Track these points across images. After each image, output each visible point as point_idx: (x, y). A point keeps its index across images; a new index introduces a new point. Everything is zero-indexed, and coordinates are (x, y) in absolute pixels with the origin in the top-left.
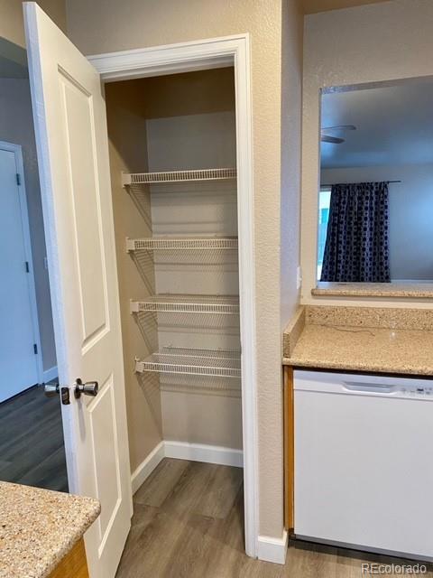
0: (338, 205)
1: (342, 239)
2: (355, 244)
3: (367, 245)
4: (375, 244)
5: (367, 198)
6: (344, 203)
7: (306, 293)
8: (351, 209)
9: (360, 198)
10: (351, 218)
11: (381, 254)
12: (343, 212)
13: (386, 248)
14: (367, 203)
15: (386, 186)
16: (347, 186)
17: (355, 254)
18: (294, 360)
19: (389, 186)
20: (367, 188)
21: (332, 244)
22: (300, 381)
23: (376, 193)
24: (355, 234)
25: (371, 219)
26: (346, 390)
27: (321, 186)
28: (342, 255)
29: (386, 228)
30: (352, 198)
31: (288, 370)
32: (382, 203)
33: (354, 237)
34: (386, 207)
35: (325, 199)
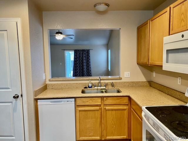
0: (76, 56)
1: (78, 65)
2: (82, 67)
3: (85, 64)
4: (87, 67)
5: (84, 54)
6: (78, 55)
8: (80, 57)
9: (82, 54)
10: (80, 60)
11: (89, 69)
12: (78, 58)
13: (90, 68)
15: (89, 51)
16: (79, 50)
17: (82, 70)
19: (90, 51)
20: (84, 51)
21: (75, 67)
23: (87, 52)
24: (82, 64)
25: (86, 60)
26: (51, 103)
28: (78, 70)
29: (90, 62)
30: (80, 54)
31: (36, 100)
32: (88, 55)
33: (81, 65)
34: (89, 56)
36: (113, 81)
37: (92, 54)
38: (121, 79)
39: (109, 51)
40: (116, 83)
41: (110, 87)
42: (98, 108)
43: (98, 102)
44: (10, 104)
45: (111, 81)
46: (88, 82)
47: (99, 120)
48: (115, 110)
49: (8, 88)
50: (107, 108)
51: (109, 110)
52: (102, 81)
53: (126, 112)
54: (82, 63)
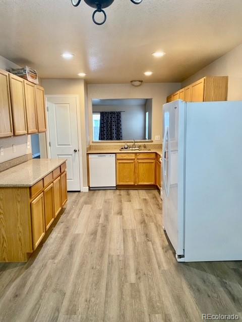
0: (103, 120)
1: (105, 129)
3: (114, 131)
5: (113, 118)
6: (105, 119)
7: (91, 142)
8: (108, 121)
9: (111, 117)
10: (108, 125)
12: (105, 123)
14: (113, 120)
15: (120, 113)
16: (106, 113)
18: (88, 152)
20: (113, 114)
22: (90, 156)
23: (117, 116)
25: (115, 126)
27: (93, 112)
29: (121, 129)
30: (108, 117)
31: (88, 154)
32: (119, 119)
35: (97, 117)
36: (146, 144)
37: (123, 117)
38: (152, 142)
39: (147, 113)
40: (148, 145)
41: (143, 148)
42: (132, 161)
43: (133, 156)
44: (70, 156)
45: (144, 144)
46: (124, 144)
47: (133, 170)
48: (145, 163)
49: (69, 145)
50: (140, 161)
51: (140, 163)
52: (135, 144)
53: (154, 164)
54: (111, 129)
